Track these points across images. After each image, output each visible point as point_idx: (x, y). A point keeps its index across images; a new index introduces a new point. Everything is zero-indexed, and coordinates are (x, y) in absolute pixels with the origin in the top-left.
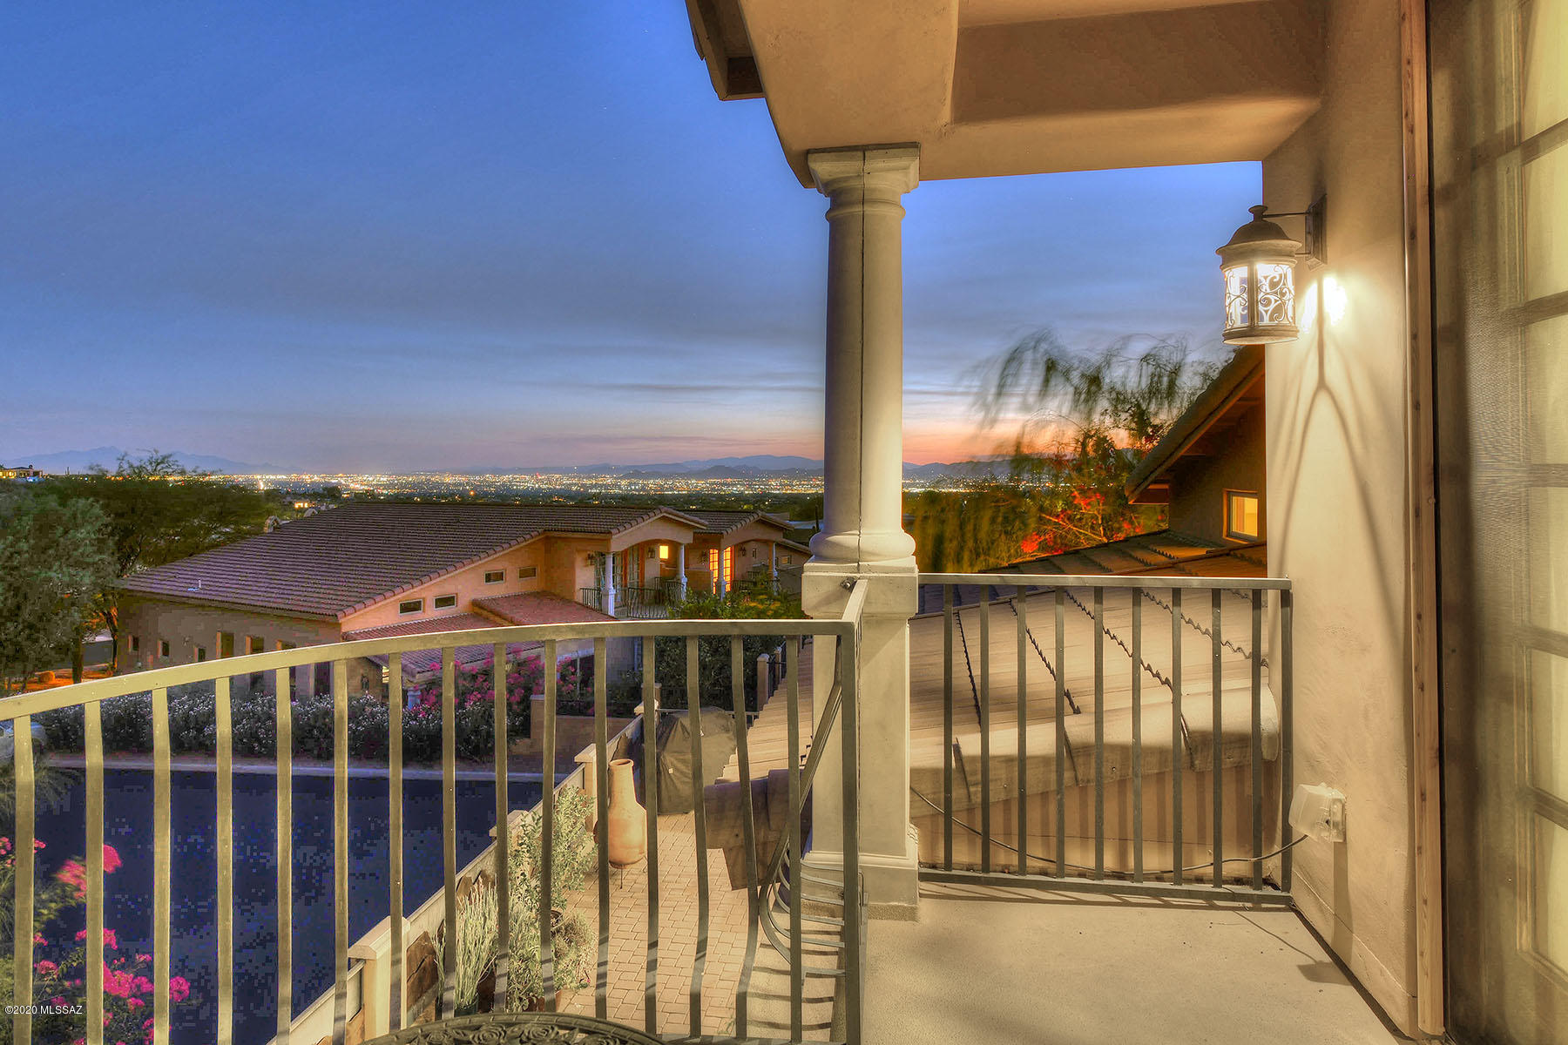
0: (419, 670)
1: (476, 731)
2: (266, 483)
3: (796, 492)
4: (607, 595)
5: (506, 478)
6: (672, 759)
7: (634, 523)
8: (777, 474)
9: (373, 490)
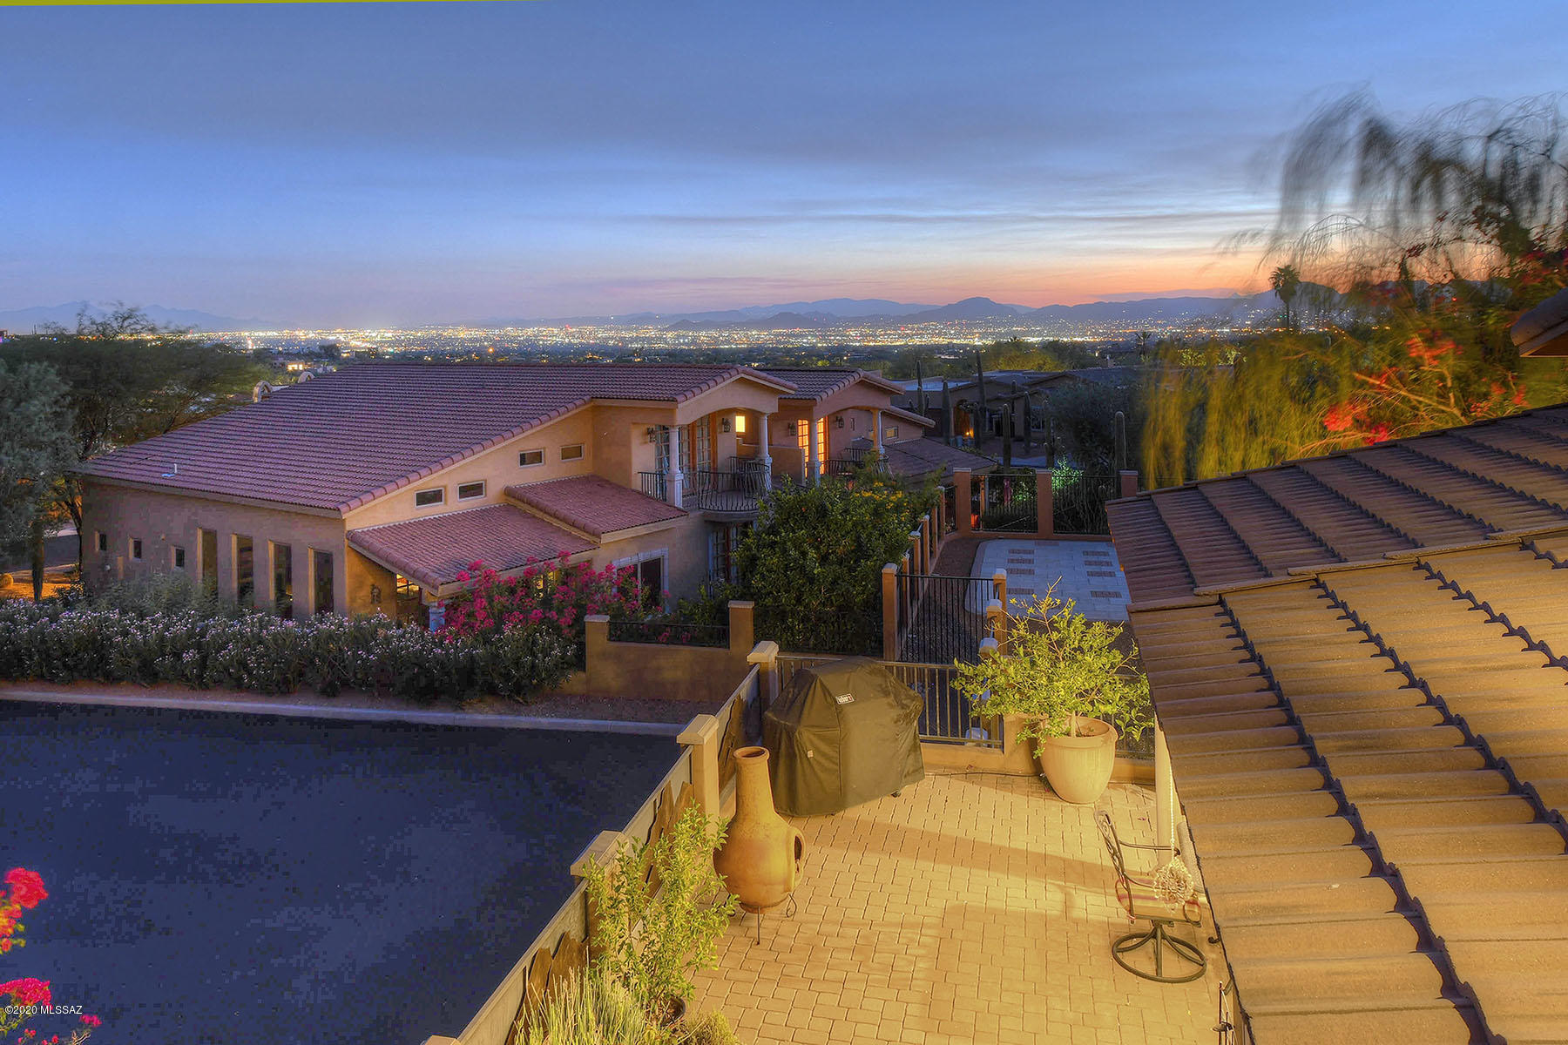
0: (443, 580)
1: (517, 663)
2: (255, 342)
3: (880, 344)
4: (672, 481)
5: (530, 331)
6: (812, 737)
7: (704, 387)
8: (857, 322)
9: (377, 349)
